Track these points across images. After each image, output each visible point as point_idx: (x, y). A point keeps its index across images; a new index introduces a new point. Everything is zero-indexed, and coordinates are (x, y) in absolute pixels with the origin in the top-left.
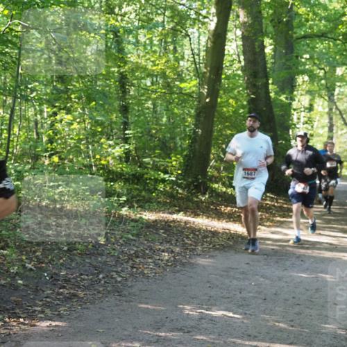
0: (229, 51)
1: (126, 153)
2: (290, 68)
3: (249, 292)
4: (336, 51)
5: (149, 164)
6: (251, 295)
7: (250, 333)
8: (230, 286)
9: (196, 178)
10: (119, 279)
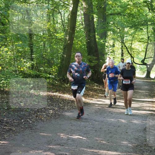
0: (78, 20)
1: (32, 65)
2: (105, 28)
3: (89, 128)
4: (124, 20)
5: (42, 70)
6: (90, 129)
7: (90, 146)
8: (80, 125)
9: (64, 76)
10: (31, 122)
